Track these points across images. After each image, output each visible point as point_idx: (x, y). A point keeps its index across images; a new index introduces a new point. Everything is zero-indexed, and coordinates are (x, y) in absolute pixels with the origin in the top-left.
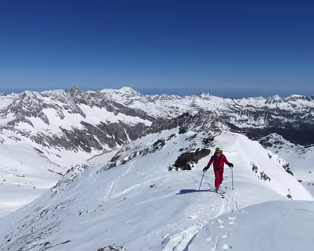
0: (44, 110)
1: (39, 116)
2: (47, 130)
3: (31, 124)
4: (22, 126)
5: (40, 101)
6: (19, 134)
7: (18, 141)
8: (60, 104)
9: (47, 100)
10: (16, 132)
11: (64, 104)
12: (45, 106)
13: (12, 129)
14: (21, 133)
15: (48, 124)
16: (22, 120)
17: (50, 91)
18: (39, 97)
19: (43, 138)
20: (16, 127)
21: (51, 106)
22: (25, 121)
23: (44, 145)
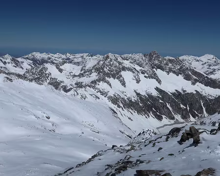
0: (123, 73)
1: (117, 78)
2: (123, 92)
3: (110, 85)
4: (102, 86)
5: (120, 63)
6: (99, 93)
7: (97, 99)
8: (138, 68)
9: (127, 63)
10: (97, 90)
11: (141, 68)
12: (124, 69)
13: (94, 87)
14: (101, 92)
15: (125, 86)
16: (103, 80)
17: (130, 55)
18: (120, 59)
19: (119, 99)
20: (97, 86)
21: (130, 69)
22: (105, 82)
23: (119, 106)
